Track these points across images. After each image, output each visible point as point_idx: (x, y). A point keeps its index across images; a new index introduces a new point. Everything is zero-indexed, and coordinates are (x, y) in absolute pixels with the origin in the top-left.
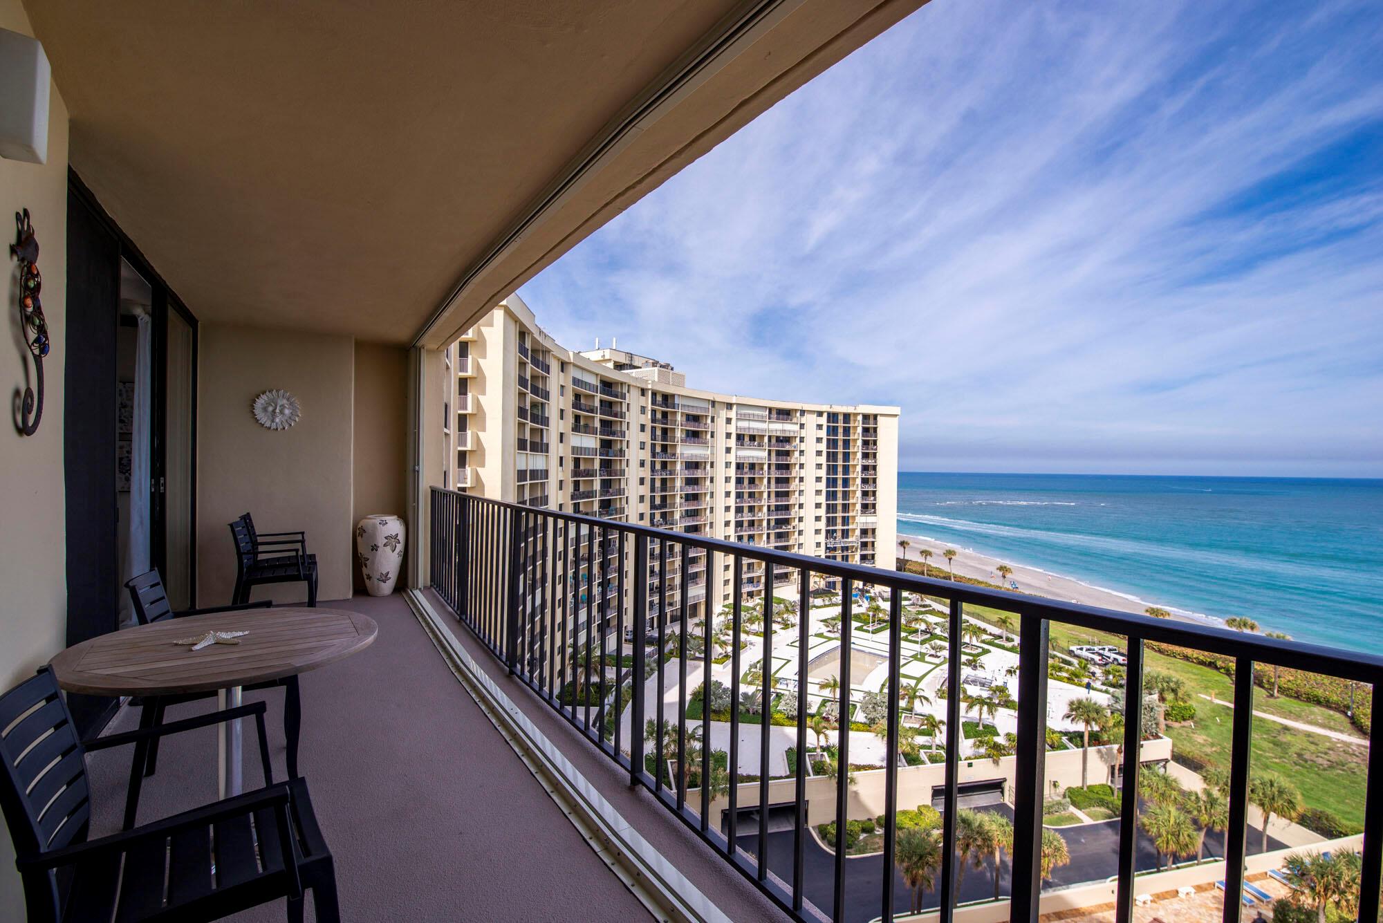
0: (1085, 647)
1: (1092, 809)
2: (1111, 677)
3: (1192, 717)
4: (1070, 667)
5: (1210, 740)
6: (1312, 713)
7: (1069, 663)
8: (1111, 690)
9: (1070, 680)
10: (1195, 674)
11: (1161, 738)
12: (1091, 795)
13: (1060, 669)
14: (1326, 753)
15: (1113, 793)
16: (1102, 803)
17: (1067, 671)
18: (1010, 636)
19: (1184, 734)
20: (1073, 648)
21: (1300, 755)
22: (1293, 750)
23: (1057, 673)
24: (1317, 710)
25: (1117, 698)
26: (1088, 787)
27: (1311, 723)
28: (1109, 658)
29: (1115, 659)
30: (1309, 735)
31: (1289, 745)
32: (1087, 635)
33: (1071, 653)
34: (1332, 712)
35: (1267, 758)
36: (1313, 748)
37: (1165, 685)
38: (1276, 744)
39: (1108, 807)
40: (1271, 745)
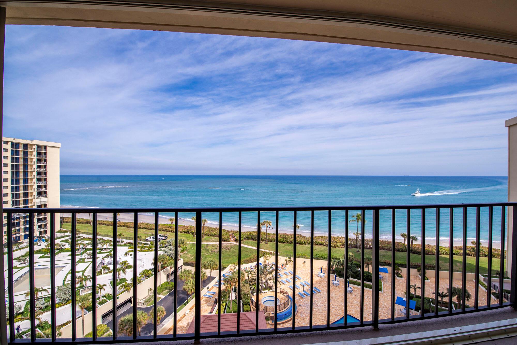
0: (151, 237)
1: (163, 292)
2: (162, 245)
3: (186, 250)
4: (147, 246)
5: (191, 255)
6: (212, 239)
7: (147, 244)
8: (162, 249)
9: (148, 250)
10: (184, 236)
11: (180, 259)
12: (163, 287)
13: (145, 247)
14: (217, 248)
15: (169, 284)
16: (166, 288)
17: (147, 247)
18: (122, 240)
19: (185, 256)
20: (147, 238)
21: (211, 251)
22: (210, 250)
23: (144, 249)
24: (213, 238)
25: (166, 251)
26: (161, 285)
27: (212, 242)
28: (160, 238)
29: (161, 238)
30: (212, 245)
31: (209, 249)
32: (151, 232)
33: (147, 240)
34: (216, 237)
35: (205, 255)
36: (214, 248)
37: (180, 242)
38: (206, 250)
39: (168, 289)
40: (205, 251)
